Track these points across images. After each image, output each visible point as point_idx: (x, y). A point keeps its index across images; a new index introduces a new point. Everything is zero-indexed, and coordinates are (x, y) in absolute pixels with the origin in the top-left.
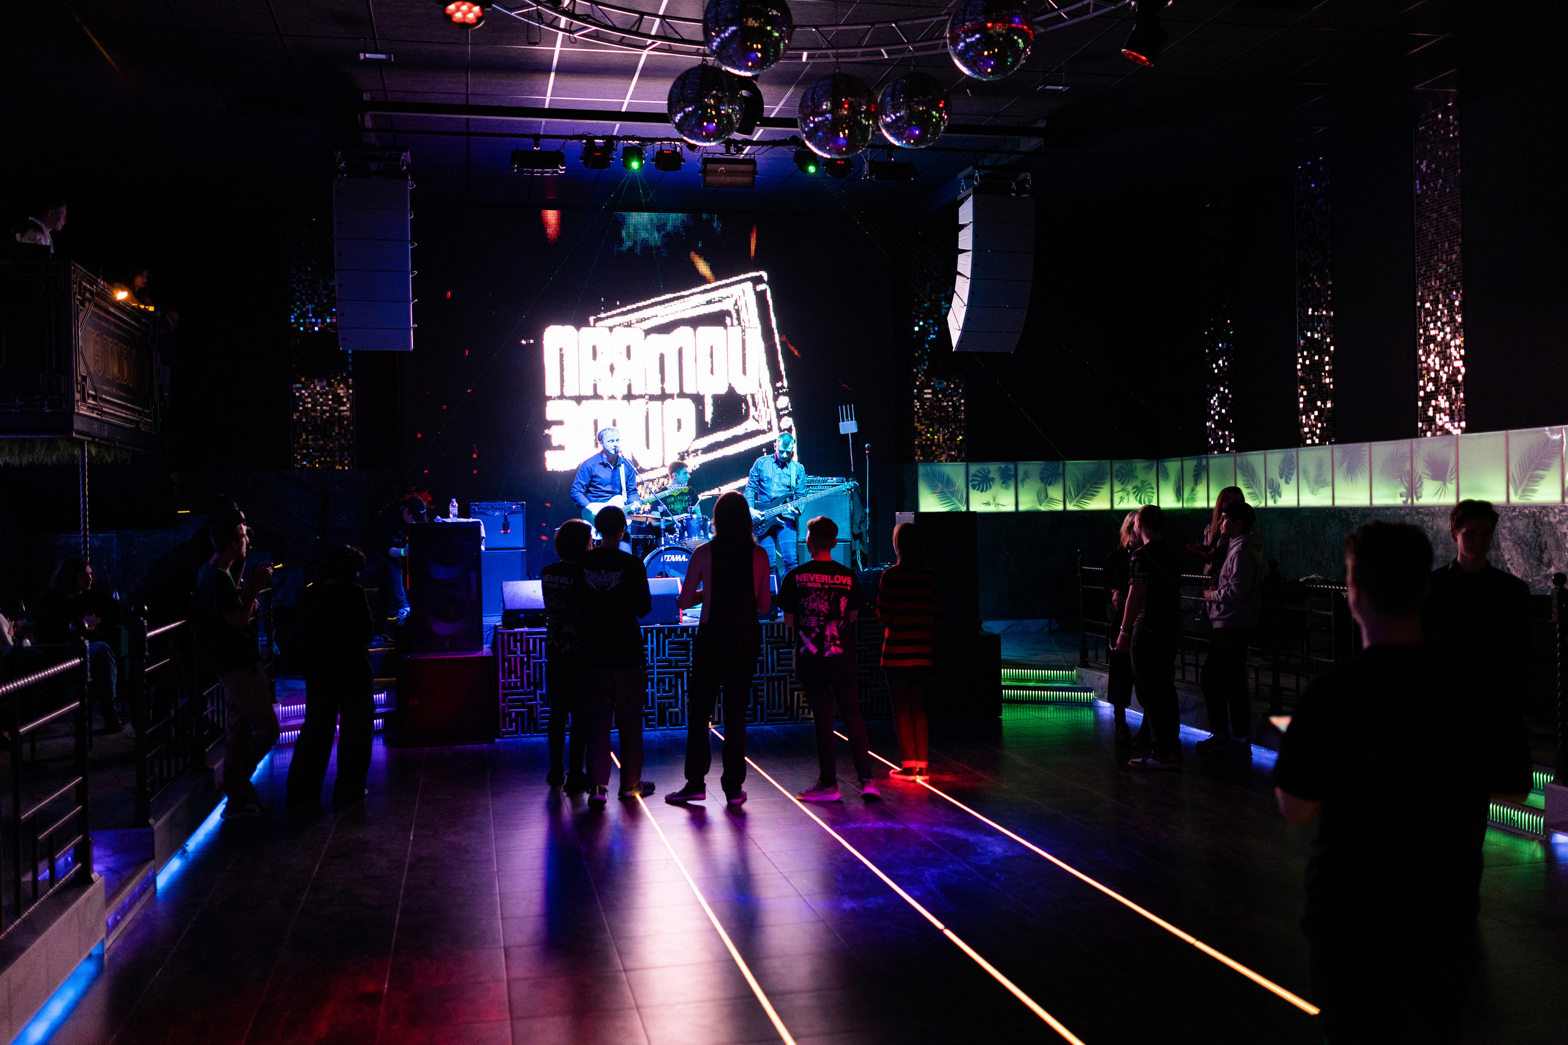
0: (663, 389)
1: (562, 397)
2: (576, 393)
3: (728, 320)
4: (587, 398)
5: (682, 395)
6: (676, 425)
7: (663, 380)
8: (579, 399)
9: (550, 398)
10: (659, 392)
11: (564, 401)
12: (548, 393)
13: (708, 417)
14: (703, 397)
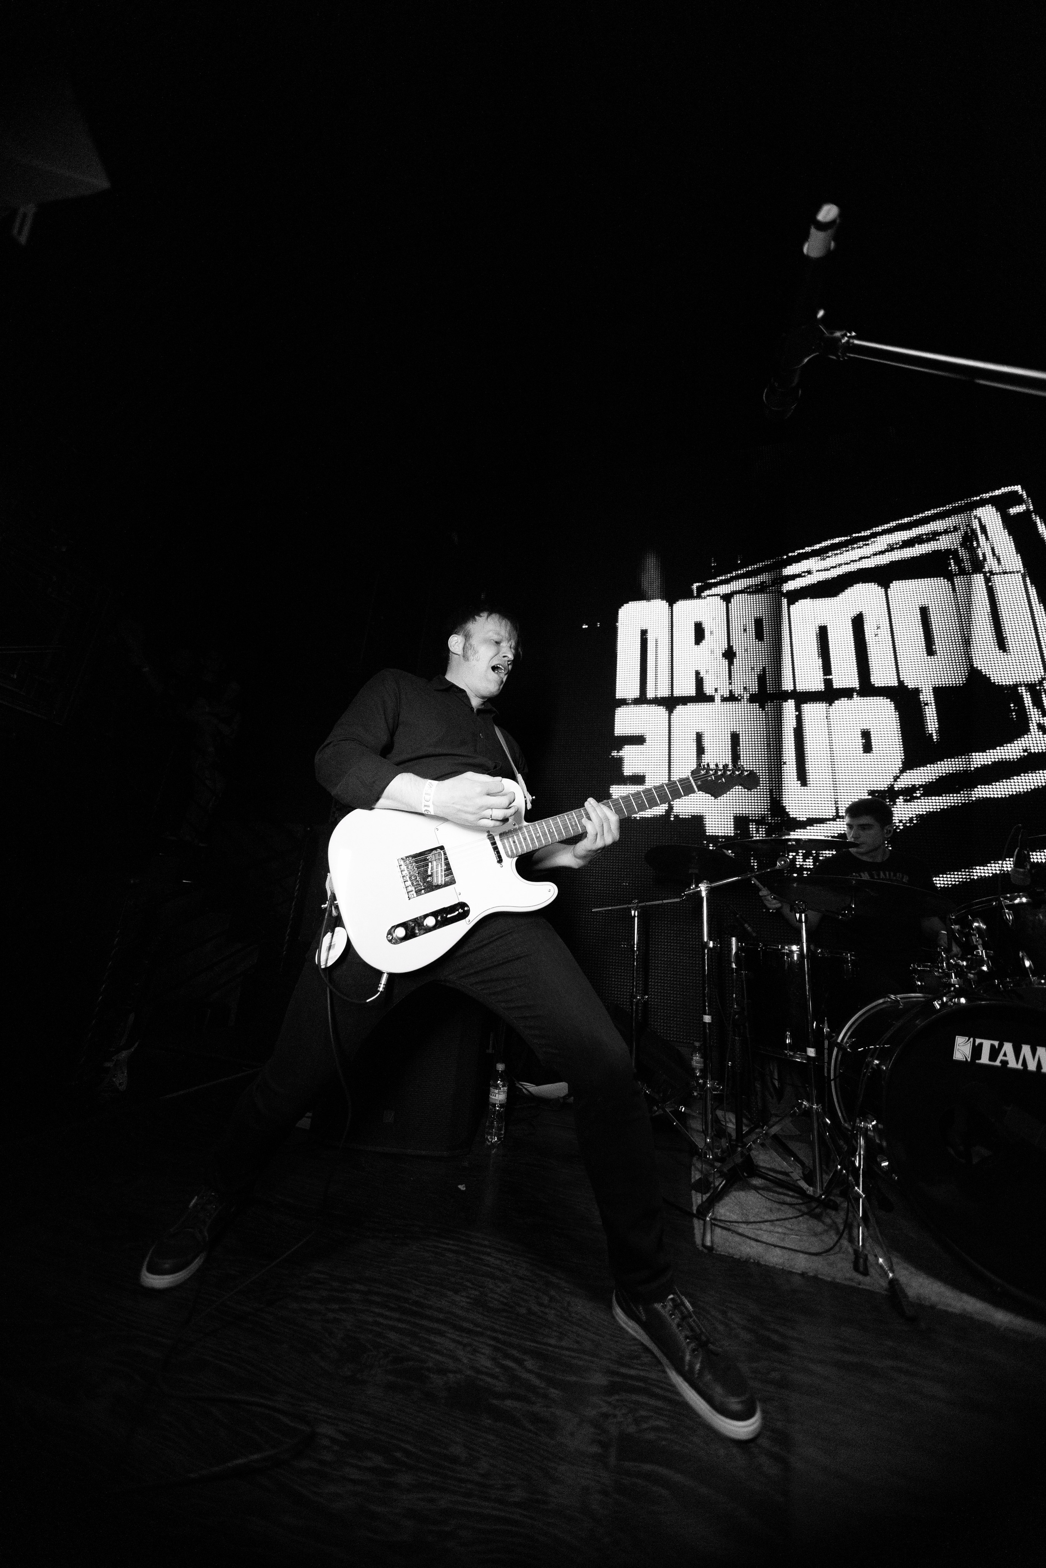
0: (828, 683)
1: (642, 700)
2: (664, 692)
3: (953, 567)
4: (685, 700)
5: (867, 689)
6: (860, 742)
7: (827, 668)
8: (670, 703)
9: (623, 702)
10: (821, 687)
11: (645, 707)
12: (619, 695)
13: (932, 724)
14: (917, 691)
